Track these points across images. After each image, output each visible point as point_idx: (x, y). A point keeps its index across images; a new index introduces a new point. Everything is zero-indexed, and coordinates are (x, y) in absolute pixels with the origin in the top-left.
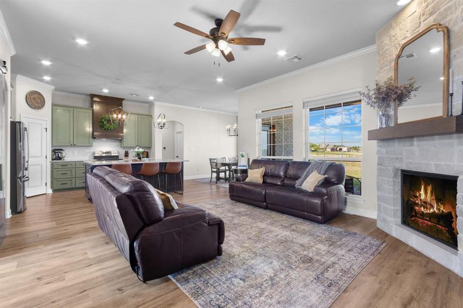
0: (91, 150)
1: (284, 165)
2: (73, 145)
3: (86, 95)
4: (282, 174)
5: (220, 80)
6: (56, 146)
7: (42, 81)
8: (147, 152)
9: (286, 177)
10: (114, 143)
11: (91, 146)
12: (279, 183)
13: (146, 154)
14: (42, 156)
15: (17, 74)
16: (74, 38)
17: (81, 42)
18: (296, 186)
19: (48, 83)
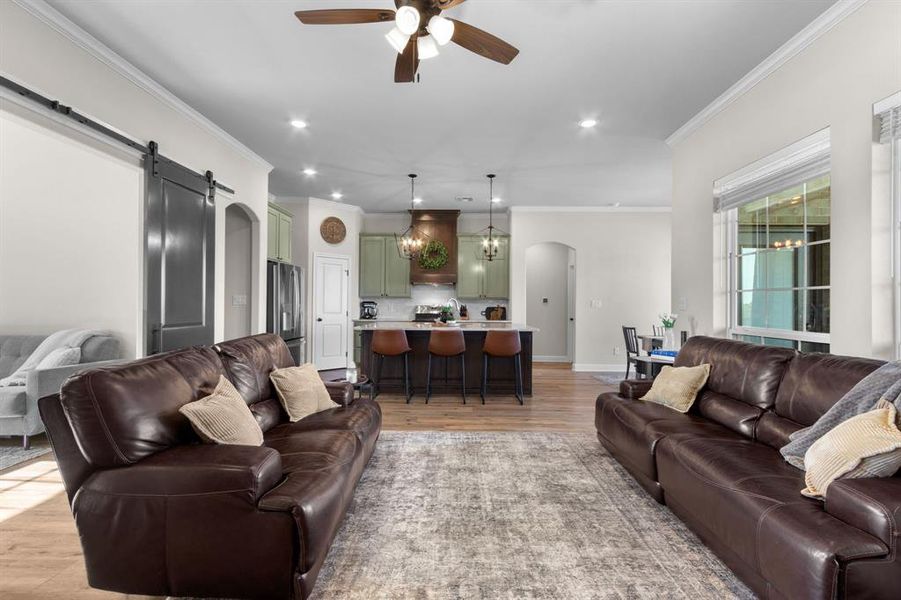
0: (411, 304)
1: (772, 364)
2: (386, 296)
3: (404, 212)
4: (763, 394)
5: (589, 123)
6: (367, 297)
7: (331, 199)
8: (504, 309)
9: (772, 407)
10: (447, 292)
11: (409, 298)
12: (744, 428)
13: (500, 311)
14: (341, 313)
15: (308, 196)
16: (288, 119)
17: (299, 124)
18: (783, 450)
19: (338, 201)
